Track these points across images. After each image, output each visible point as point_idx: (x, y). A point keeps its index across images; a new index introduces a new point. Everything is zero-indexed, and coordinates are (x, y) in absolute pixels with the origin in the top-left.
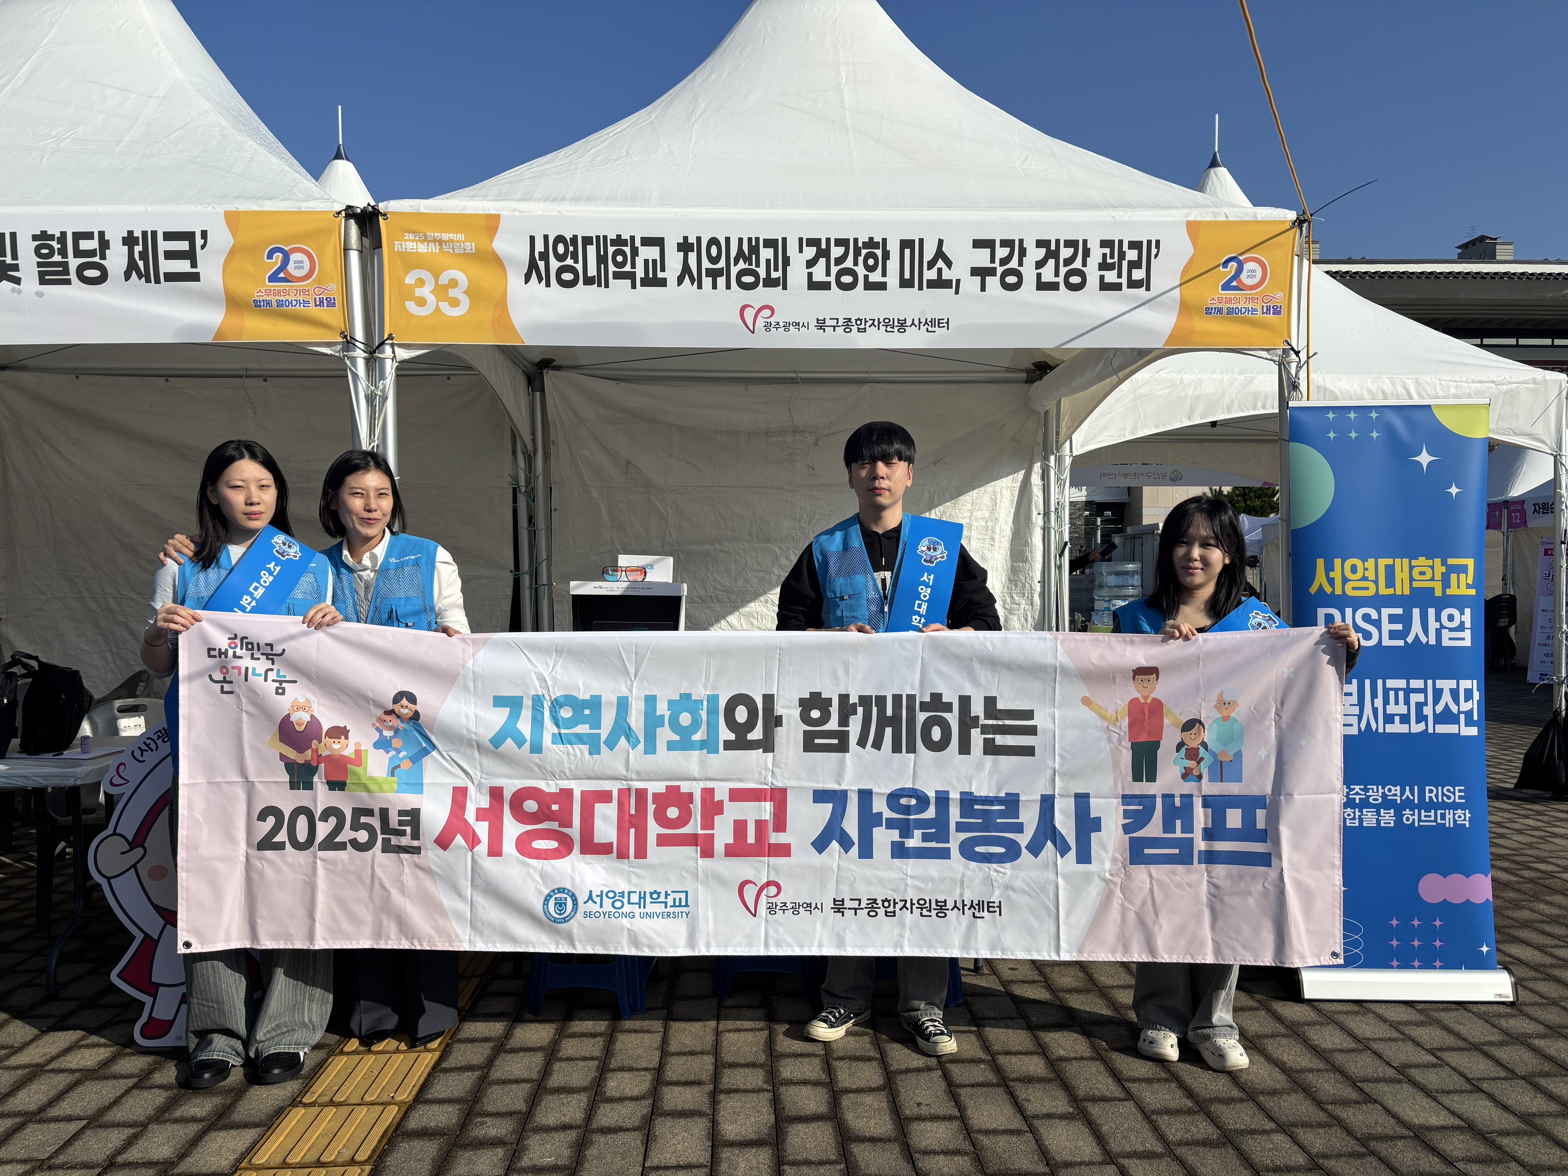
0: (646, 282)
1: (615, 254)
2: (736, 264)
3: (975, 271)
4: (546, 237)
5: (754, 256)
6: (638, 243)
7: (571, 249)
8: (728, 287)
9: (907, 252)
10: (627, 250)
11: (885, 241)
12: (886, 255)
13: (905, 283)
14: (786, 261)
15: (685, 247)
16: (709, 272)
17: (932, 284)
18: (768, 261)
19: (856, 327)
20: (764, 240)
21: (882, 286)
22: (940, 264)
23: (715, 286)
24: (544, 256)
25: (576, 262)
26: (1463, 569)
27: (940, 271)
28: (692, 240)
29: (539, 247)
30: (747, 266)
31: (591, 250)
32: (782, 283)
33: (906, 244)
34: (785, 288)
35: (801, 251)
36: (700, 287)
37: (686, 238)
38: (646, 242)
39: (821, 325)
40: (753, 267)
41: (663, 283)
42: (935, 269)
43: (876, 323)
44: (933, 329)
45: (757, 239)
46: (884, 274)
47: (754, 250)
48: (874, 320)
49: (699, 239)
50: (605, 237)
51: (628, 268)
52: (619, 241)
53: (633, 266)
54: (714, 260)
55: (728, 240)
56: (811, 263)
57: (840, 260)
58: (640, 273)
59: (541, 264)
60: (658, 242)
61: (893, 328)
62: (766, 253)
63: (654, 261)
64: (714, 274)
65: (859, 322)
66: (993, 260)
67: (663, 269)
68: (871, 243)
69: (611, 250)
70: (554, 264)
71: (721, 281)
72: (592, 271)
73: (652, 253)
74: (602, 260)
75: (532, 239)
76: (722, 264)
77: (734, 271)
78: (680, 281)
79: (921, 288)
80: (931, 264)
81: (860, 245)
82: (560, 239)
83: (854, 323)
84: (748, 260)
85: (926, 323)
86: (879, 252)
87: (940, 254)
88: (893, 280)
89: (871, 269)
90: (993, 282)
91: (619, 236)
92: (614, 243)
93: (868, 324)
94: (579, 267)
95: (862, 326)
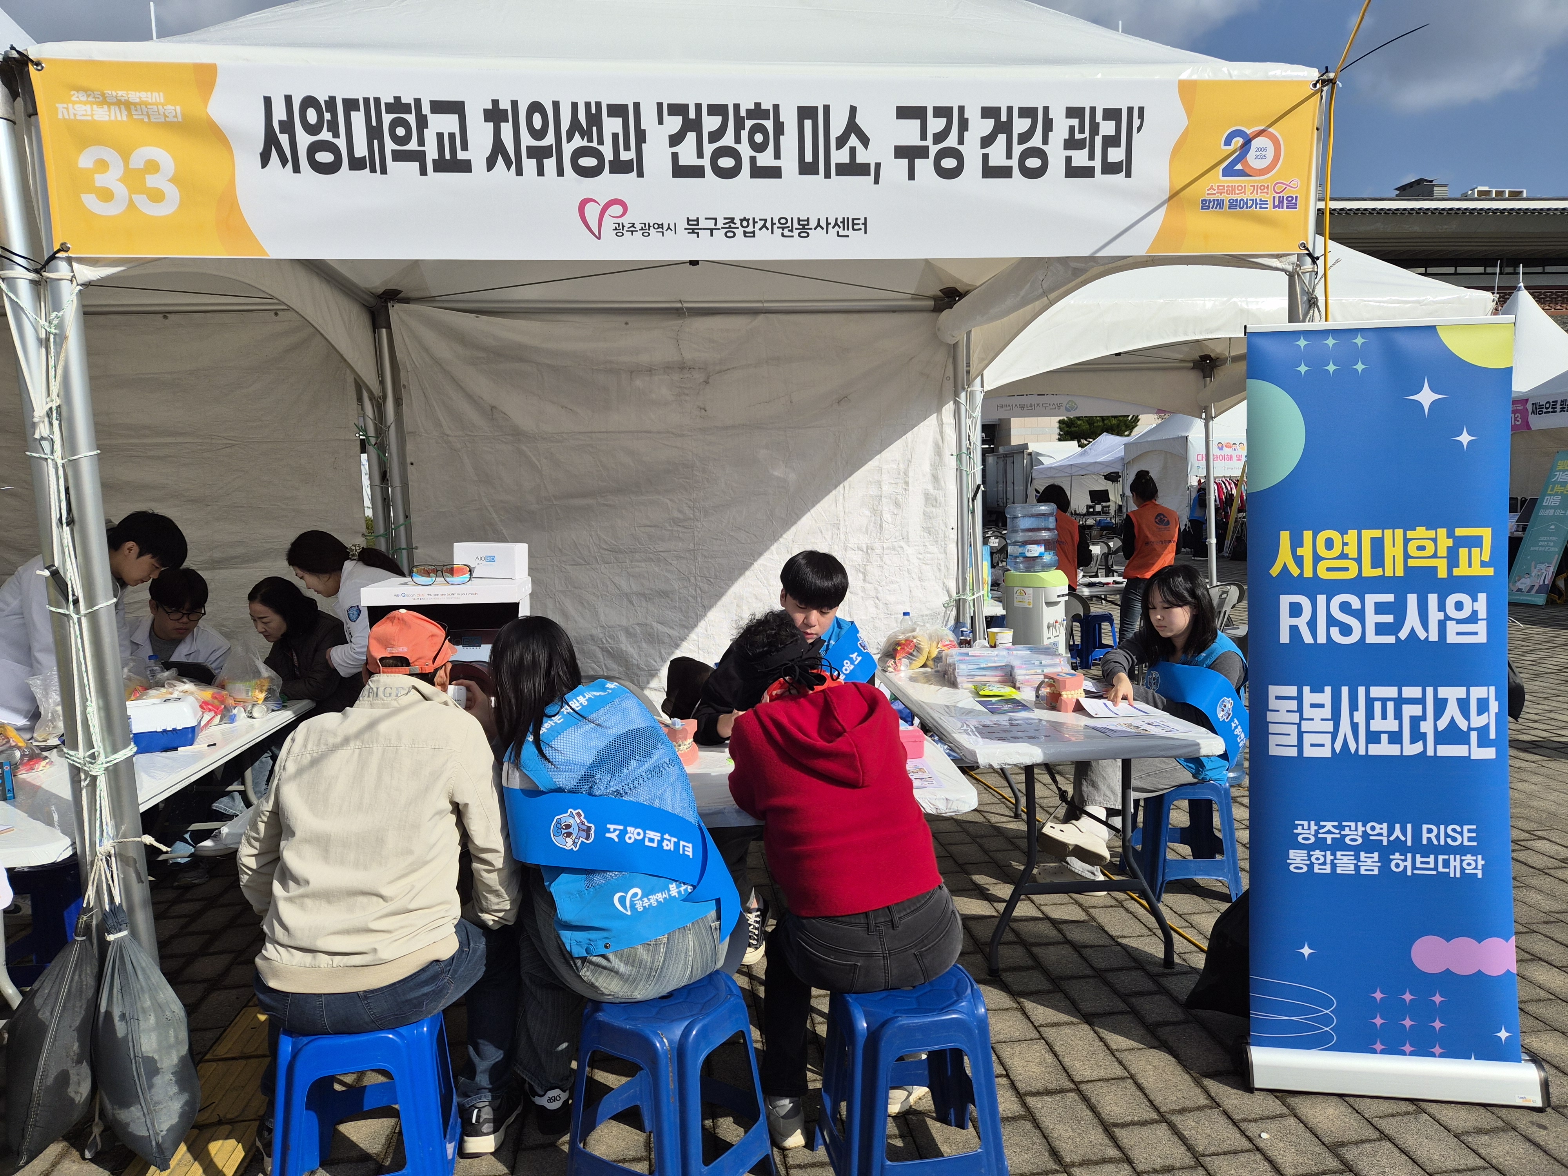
0: (441, 166)
1: (394, 124)
2: (570, 139)
3: (901, 152)
4: (288, 99)
5: (594, 129)
6: (426, 109)
7: (327, 116)
8: (560, 172)
9: (808, 123)
10: (411, 118)
11: (776, 107)
12: (779, 129)
13: (807, 169)
14: (641, 136)
15: (495, 115)
16: (532, 152)
17: (844, 170)
18: (615, 136)
19: (741, 230)
20: (608, 106)
21: (774, 173)
22: (853, 141)
23: (541, 172)
24: (287, 127)
25: (336, 135)
26: (1477, 542)
27: (853, 150)
28: (505, 105)
29: (279, 113)
30: (585, 143)
31: (358, 119)
32: (636, 167)
33: (806, 113)
34: (640, 174)
35: (661, 122)
36: (519, 172)
37: (495, 103)
38: (439, 107)
39: (693, 226)
40: (594, 144)
41: (465, 167)
42: (846, 149)
43: (769, 225)
44: (845, 233)
45: (598, 105)
46: (777, 156)
47: (595, 119)
48: (766, 220)
49: (515, 104)
50: (377, 100)
51: (413, 145)
52: (398, 106)
53: (421, 142)
54: (539, 135)
55: (556, 105)
56: (676, 140)
57: (715, 136)
58: (431, 153)
59: (284, 139)
60: (456, 108)
61: (792, 231)
62: (612, 125)
63: (452, 136)
64: (539, 154)
65: (745, 224)
66: (924, 137)
67: (465, 148)
68: (758, 112)
69: (387, 118)
70: (304, 140)
71: (550, 164)
72: (361, 150)
73: (448, 123)
74: (374, 133)
75: (268, 101)
76: (549, 140)
77: (568, 150)
78: (491, 164)
79: (828, 175)
80: (841, 142)
81: (743, 113)
82: (309, 102)
83: (738, 225)
84: (586, 134)
85: (836, 224)
86: (769, 124)
87: (852, 127)
88: (789, 162)
89: (759, 148)
90: (925, 166)
91: (397, 99)
92: (390, 108)
93: (758, 226)
94: (341, 143)
95: (751, 229)
